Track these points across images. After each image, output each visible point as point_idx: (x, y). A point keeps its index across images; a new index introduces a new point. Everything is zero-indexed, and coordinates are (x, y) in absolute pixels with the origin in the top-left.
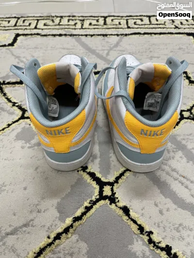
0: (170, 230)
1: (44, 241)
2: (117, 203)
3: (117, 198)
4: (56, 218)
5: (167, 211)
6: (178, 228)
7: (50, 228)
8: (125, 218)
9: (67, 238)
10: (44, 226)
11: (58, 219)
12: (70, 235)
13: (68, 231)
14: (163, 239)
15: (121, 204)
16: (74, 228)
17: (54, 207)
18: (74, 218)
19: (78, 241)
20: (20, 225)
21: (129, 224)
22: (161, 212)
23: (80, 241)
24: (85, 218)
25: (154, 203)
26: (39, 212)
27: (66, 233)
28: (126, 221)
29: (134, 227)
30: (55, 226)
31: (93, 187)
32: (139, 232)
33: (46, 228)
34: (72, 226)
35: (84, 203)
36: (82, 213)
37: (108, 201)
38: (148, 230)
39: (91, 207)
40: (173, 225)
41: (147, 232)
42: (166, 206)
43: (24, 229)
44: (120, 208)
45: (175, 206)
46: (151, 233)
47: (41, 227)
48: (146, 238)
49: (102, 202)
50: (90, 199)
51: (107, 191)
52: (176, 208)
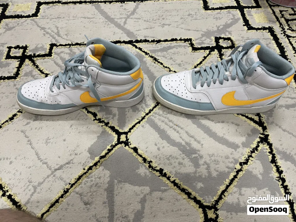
0: (163, 159)
1: (81, 172)
2: (130, 146)
3: (130, 142)
4: (88, 158)
5: (163, 148)
6: (168, 158)
7: (85, 163)
8: (135, 154)
9: (97, 169)
10: (80, 163)
11: (89, 158)
12: (98, 167)
13: (97, 165)
14: (158, 165)
15: (132, 146)
16: (101, 162)
17: (86, 151)
18: (100, 157)
19: (103, 170)
20: (64, 164)
21: (137, 157)
22: (159, 149)
23: (105, 170)
24: (108, 156)
25: (154, 144)
26: (76, 154)
27: (96, 166)
28: (135, 156)
29: (140, 159)
30: (88, 162)
31: (113, 136)
32: (143, 161)
33: (82, 164)
34: (99, 161)
35: (107, 147)
36: (106, 153)
37: (123, 145)
38: (149, 160)
39: (112, 149)
40: (165, 156)
41: (148, 161)
42: (163, 145)
43: (67, 165)
44: (132, 148)
45: (169, 145)
46: (151, 162)
47: (78, 163)
48: (147, 165)
49: (119, 146)
50: (111, 144)
51: (123, 138)
52: (169, 146)
